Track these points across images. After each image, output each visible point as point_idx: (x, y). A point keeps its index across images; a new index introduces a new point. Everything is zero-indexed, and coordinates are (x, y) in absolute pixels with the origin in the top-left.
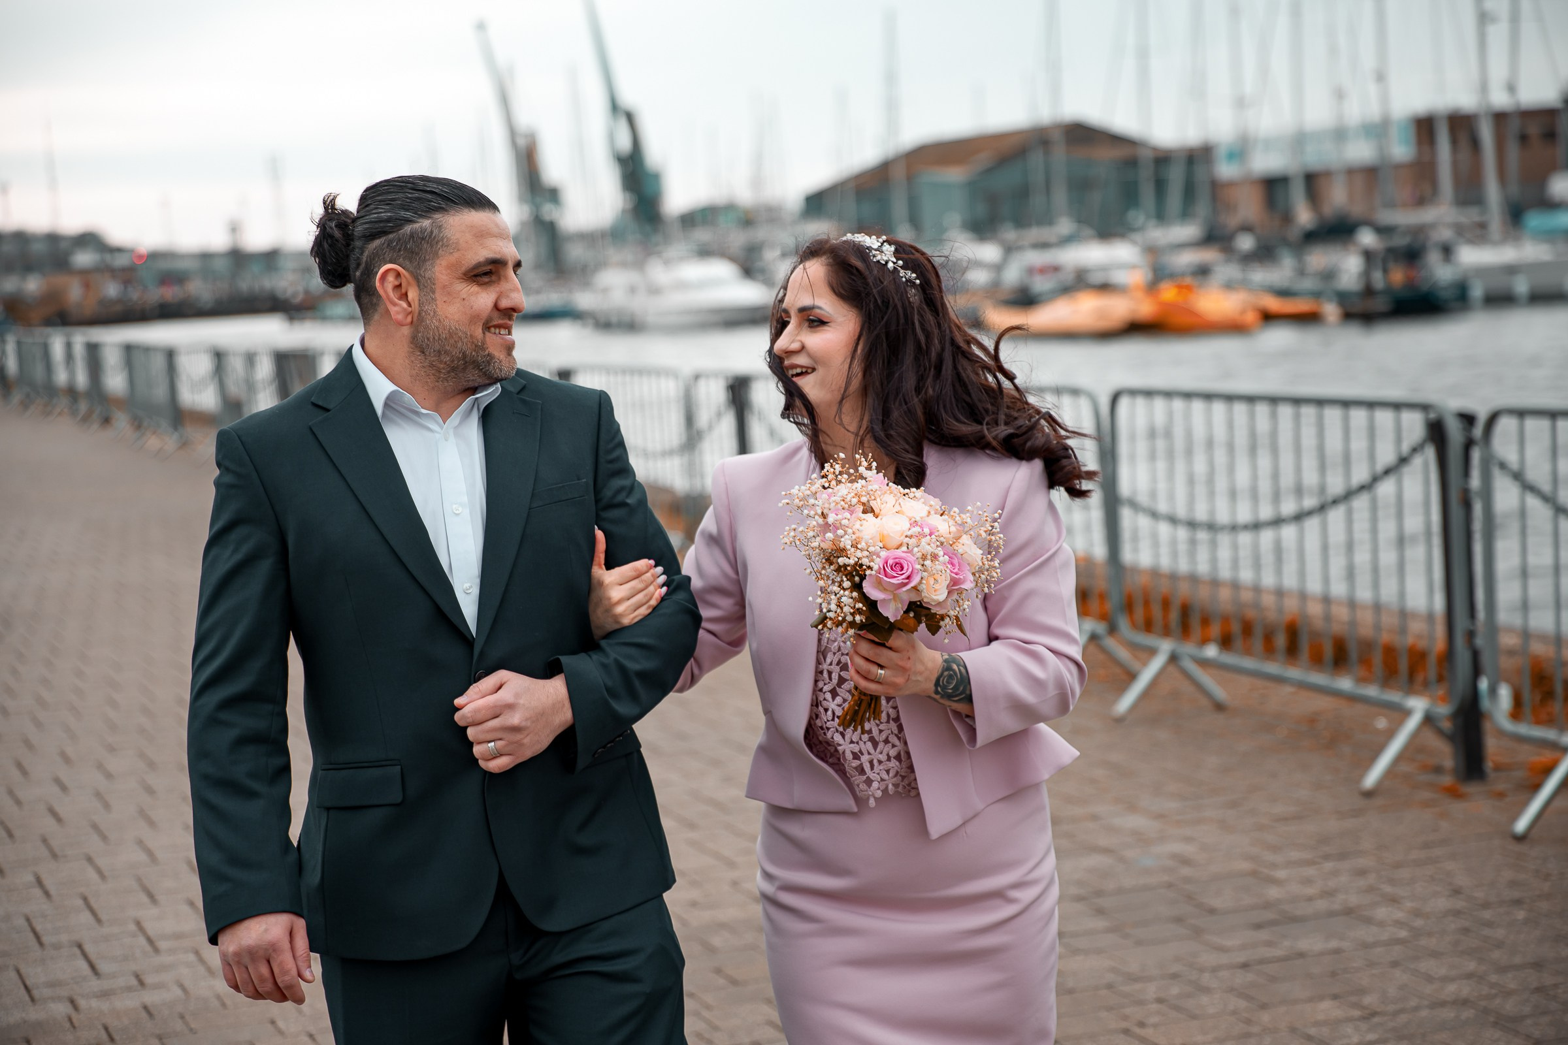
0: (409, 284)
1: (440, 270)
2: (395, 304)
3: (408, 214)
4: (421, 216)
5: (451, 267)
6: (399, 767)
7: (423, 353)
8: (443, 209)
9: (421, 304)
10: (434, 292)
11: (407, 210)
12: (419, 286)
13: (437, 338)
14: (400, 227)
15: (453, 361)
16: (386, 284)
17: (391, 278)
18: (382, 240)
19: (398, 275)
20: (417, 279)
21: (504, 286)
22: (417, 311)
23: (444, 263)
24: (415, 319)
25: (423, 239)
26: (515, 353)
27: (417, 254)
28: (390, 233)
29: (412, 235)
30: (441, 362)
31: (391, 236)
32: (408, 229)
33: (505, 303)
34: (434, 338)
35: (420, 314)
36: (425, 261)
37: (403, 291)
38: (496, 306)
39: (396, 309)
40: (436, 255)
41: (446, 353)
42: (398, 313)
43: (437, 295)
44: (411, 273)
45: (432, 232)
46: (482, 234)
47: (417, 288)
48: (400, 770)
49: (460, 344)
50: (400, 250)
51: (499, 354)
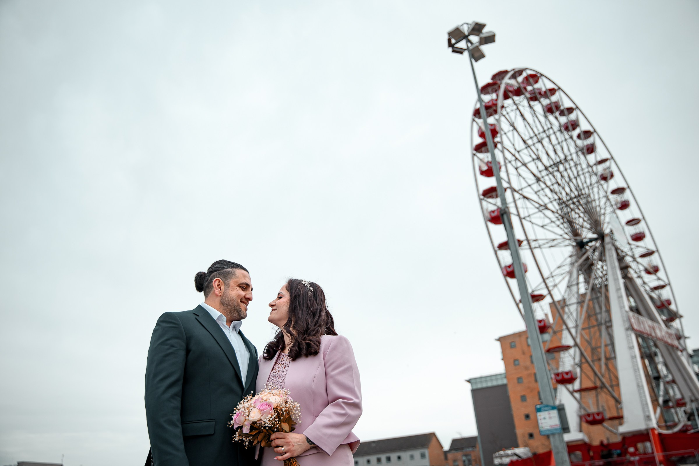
0: (222, 284)
1: (232, 282)
2: (217, 289)
3: (226, 267)
4: (229, 268)
5: (235, 282)
6: (214, 422)
7: (223, 305)
8: (236, 268)
9: (224, 290)
10: (229, 287)
11: (226, 266)
12: (225, 285)
13: (228, 300)
14: (223, 269)
15: (231, 308)
16: (215, 283)
17: (217, 282)
18: (217, 272)
19: (219, 282)
20: (225, 283)
21: (248, 292)
22: (223, 292)
23: (233, 280)
24: (222, 295)
25: (229, 273)
26: (247, 312)
27: (226, 277)
28: (220, 270)
29: (226, 272)
30: (228, 308)
31: (220, 271)
32: (225, 270)
33: (247, 296)
34: (227, 300)
35: (224, 293)
36: (228, 279)
37: (220, 286)
38: (245, 296)
39: (217, 290)
40: (232, 278)
41: (230, 305)
42: (217, 292)
43: (230, 288)
44: (223, 281)
45: (232, 272)
46: (244, 276)
47: (224, 286)
48: (215, 423)
49: (234, 303)
50: (221, 275)
51: (243, 310)
